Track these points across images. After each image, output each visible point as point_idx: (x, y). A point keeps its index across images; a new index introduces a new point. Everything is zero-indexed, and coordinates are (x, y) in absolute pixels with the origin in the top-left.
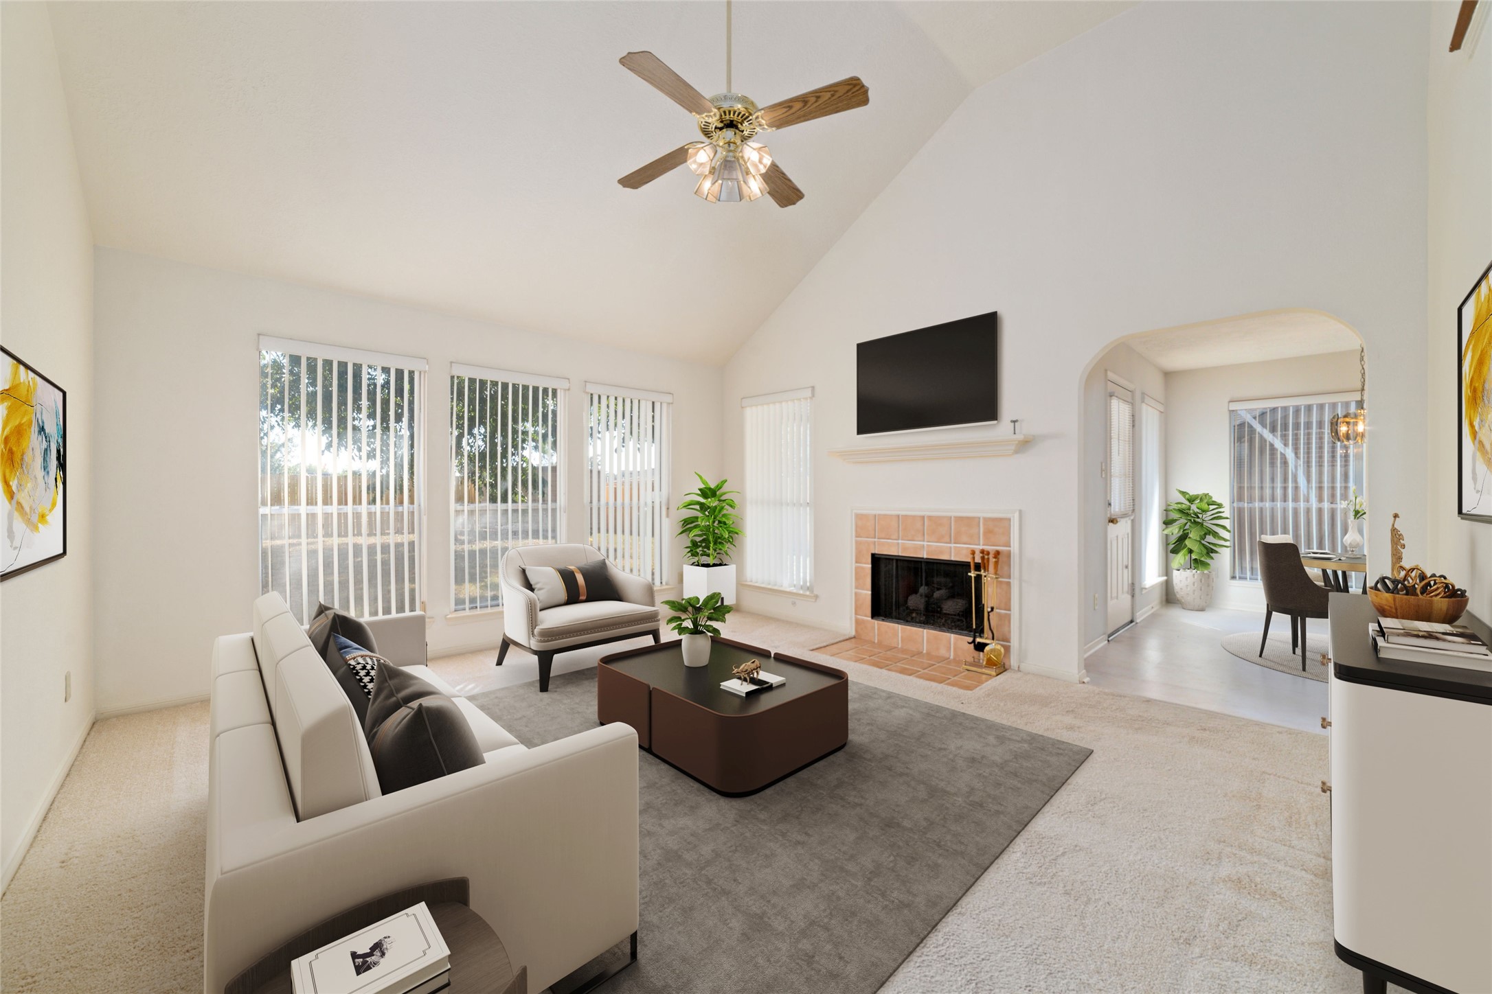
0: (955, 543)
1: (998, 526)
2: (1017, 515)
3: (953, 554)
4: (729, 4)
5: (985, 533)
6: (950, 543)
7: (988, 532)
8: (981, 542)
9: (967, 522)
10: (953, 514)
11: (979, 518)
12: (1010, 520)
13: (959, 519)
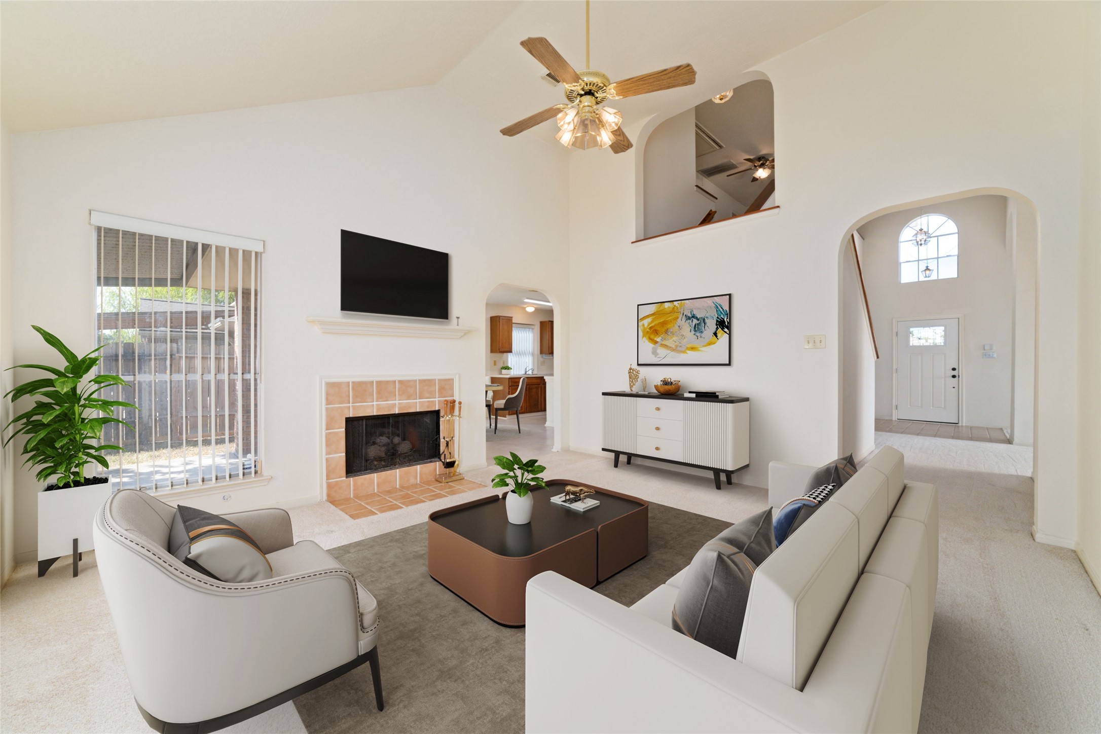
0: (420, 399)
1: (446, 385)
2: (457, 377)
3: (418, 407)
4: (588, 3)
5: (439, 390)
6: (416, 399)
7: (442, 389)
8: (437, 396)
9: (427, 383)
10: (418, 378)
11: (436, 380)
12: (453, 379)
13: (422, 382)
